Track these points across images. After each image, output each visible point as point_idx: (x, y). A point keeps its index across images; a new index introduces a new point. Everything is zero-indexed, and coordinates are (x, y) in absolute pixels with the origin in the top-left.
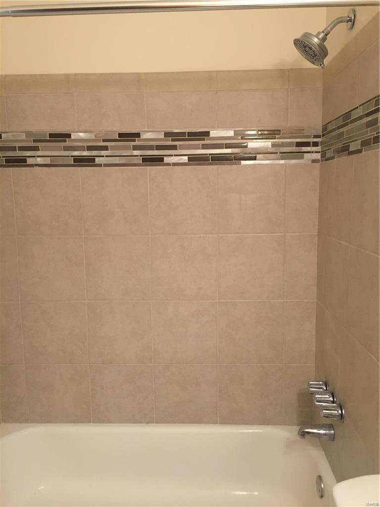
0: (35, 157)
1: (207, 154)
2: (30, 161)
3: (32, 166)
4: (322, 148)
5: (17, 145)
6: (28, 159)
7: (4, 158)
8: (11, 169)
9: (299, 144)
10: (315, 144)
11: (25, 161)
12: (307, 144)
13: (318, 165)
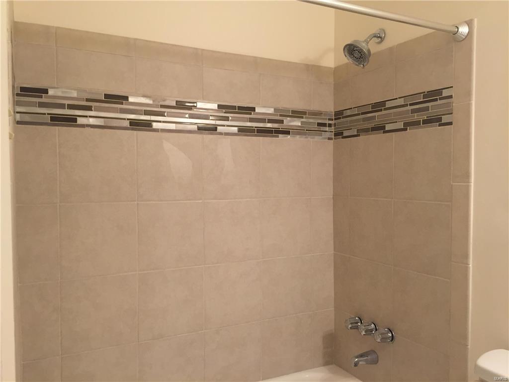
0: (87, 117)
1: (253, 127)
2: (80, 121)
3: (83, 126)
4: (335, 129)
5: (67, 102)
6: (79, 119)
7: (50, 116)
8: (57, 128)
9: (319, 124)
10: (330, 125)
11: (75, 121)
12: (324, 125)
13: (332, 141)
